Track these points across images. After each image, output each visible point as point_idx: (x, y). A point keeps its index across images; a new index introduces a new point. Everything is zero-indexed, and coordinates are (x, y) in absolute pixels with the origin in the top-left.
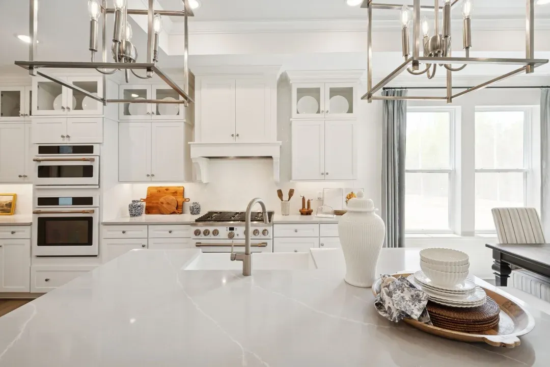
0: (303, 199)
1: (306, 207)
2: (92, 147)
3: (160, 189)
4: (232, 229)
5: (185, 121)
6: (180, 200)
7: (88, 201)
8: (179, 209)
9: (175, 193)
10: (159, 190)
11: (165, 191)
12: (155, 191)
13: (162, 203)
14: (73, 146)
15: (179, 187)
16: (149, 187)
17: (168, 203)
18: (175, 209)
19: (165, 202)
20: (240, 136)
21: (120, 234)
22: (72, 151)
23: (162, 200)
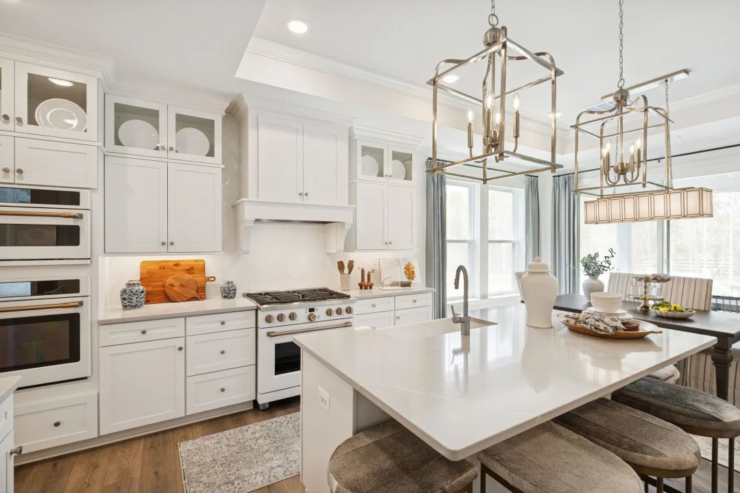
0: (363, 271)
1: (366, 280)
2: (78, 194)
3: (163, 264)
4: (312, 310)
5: (223, 166)
6: (199, 278)
7: (72, 286)
8: (199, 293)
9: (190, 270)
10: (163, 266)
11: (175, 267)
12: (155, 267)
13: (172, 285)
14: (32, 190)
15: (198, 261)
16: (144, 262)
17: (182, 286)
18: (195, 292)
19: (177, 284)
20: (309, 195)
21: (138, 336)
22: (29, 198)
23: (169, 281)
